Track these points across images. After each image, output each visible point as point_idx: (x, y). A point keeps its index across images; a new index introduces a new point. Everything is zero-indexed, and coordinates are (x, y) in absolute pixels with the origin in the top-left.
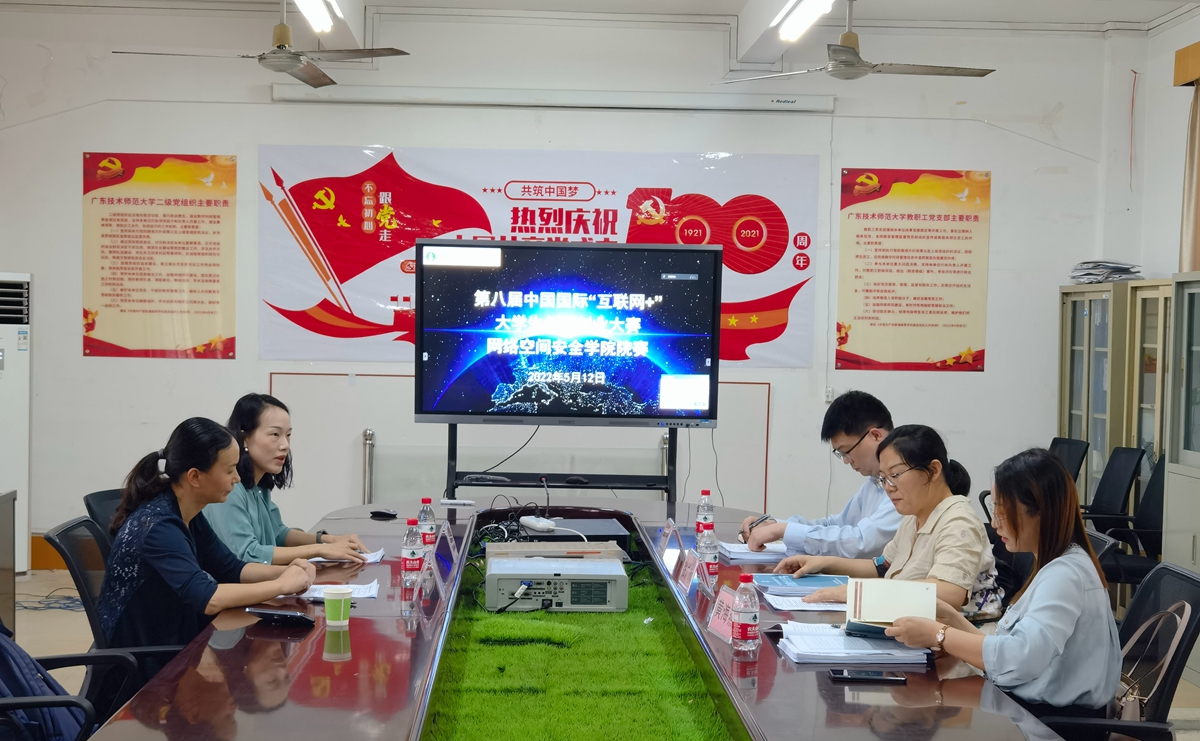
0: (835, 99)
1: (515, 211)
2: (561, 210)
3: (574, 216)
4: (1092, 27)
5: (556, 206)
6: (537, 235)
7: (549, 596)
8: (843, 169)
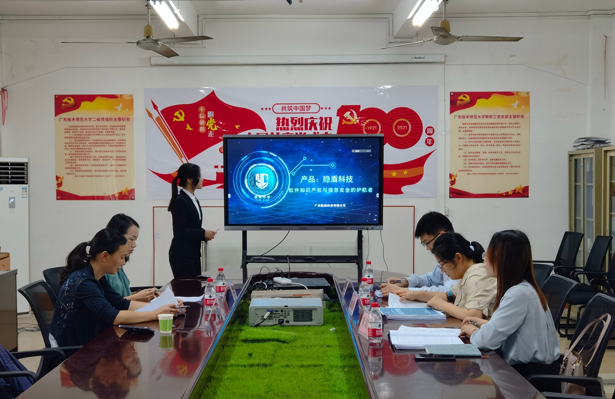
0: (446, 56)
1: (278, 119)
2: (302, 118)
3: (309, 121)
4: (582, 14)
5: (299, 116)
6: (290, 131)
7: (282, 318)
8: (451, 93)
